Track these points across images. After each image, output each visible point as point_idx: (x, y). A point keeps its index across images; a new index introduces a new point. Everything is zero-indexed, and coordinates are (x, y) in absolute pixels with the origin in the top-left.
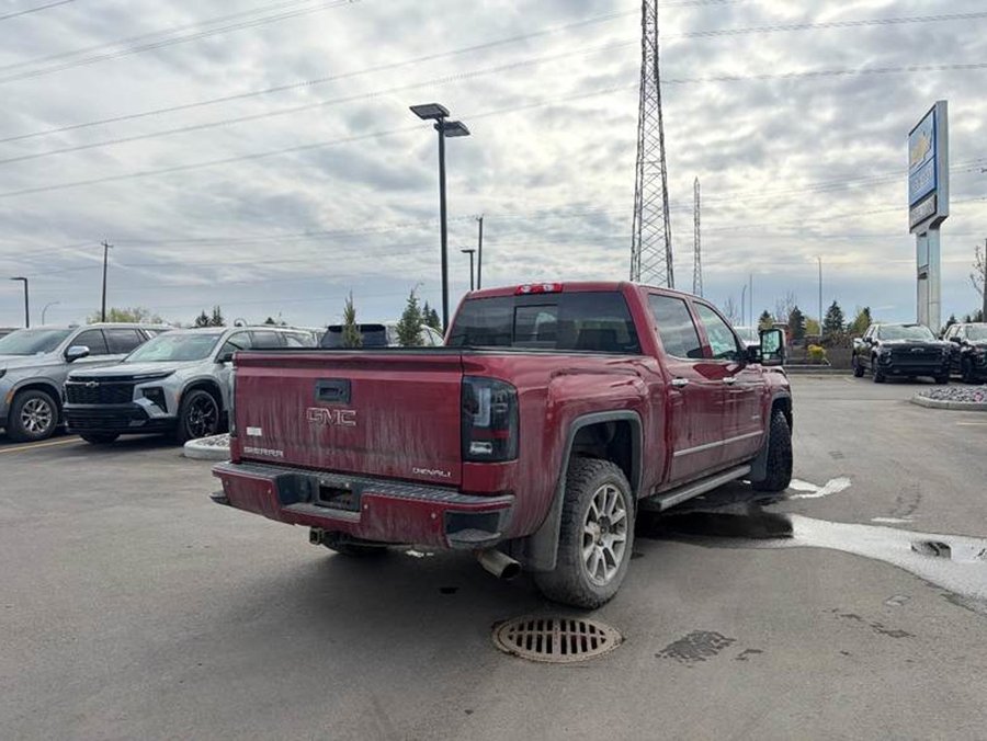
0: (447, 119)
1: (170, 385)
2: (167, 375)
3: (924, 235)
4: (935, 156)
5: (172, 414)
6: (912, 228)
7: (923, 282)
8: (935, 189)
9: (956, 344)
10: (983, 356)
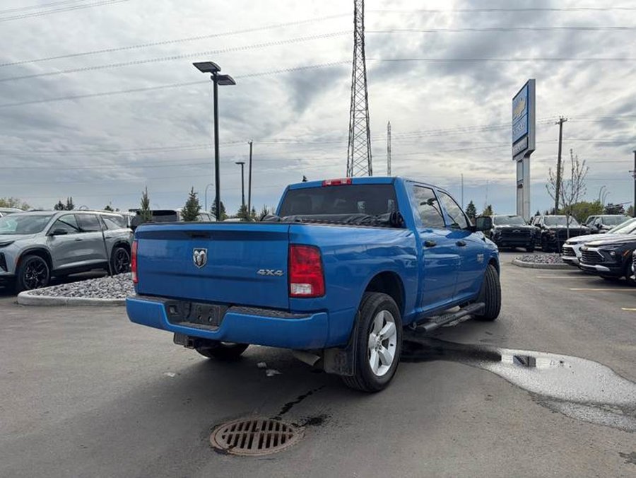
0: (220, 73)
1: (9, 251)
2: (8, 244)
3: (521, 161)
4: (527, 113)
5: (11, 272)
6: (514, 157)
7: (521, 190)
8: (527, 133)
9: (539, 228)
10: (553, 235)
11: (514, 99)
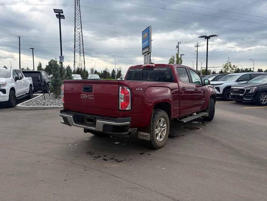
0: (62, 14)
3: (146, 55)
6: (143, 54)
11: (142, 32)
